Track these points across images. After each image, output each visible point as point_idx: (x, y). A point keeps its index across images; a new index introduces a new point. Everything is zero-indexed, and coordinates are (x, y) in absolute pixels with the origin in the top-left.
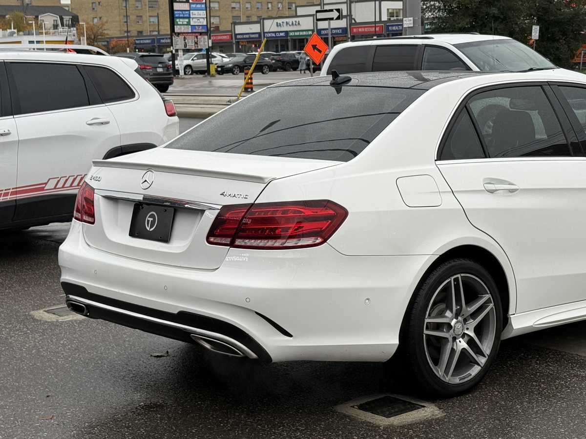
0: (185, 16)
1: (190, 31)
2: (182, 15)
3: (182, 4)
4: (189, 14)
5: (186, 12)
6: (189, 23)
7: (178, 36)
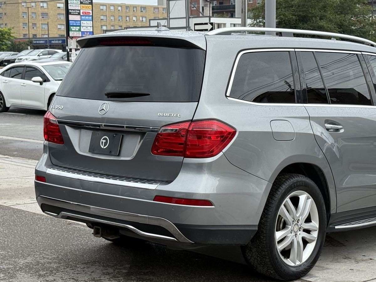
0: (77, 24)
1: (81, 36)
2: (75, 24)
3: (75, 16)
4: (80, 23)
5: (78, 22)
6: (80, 30)
7: (72, 39)
